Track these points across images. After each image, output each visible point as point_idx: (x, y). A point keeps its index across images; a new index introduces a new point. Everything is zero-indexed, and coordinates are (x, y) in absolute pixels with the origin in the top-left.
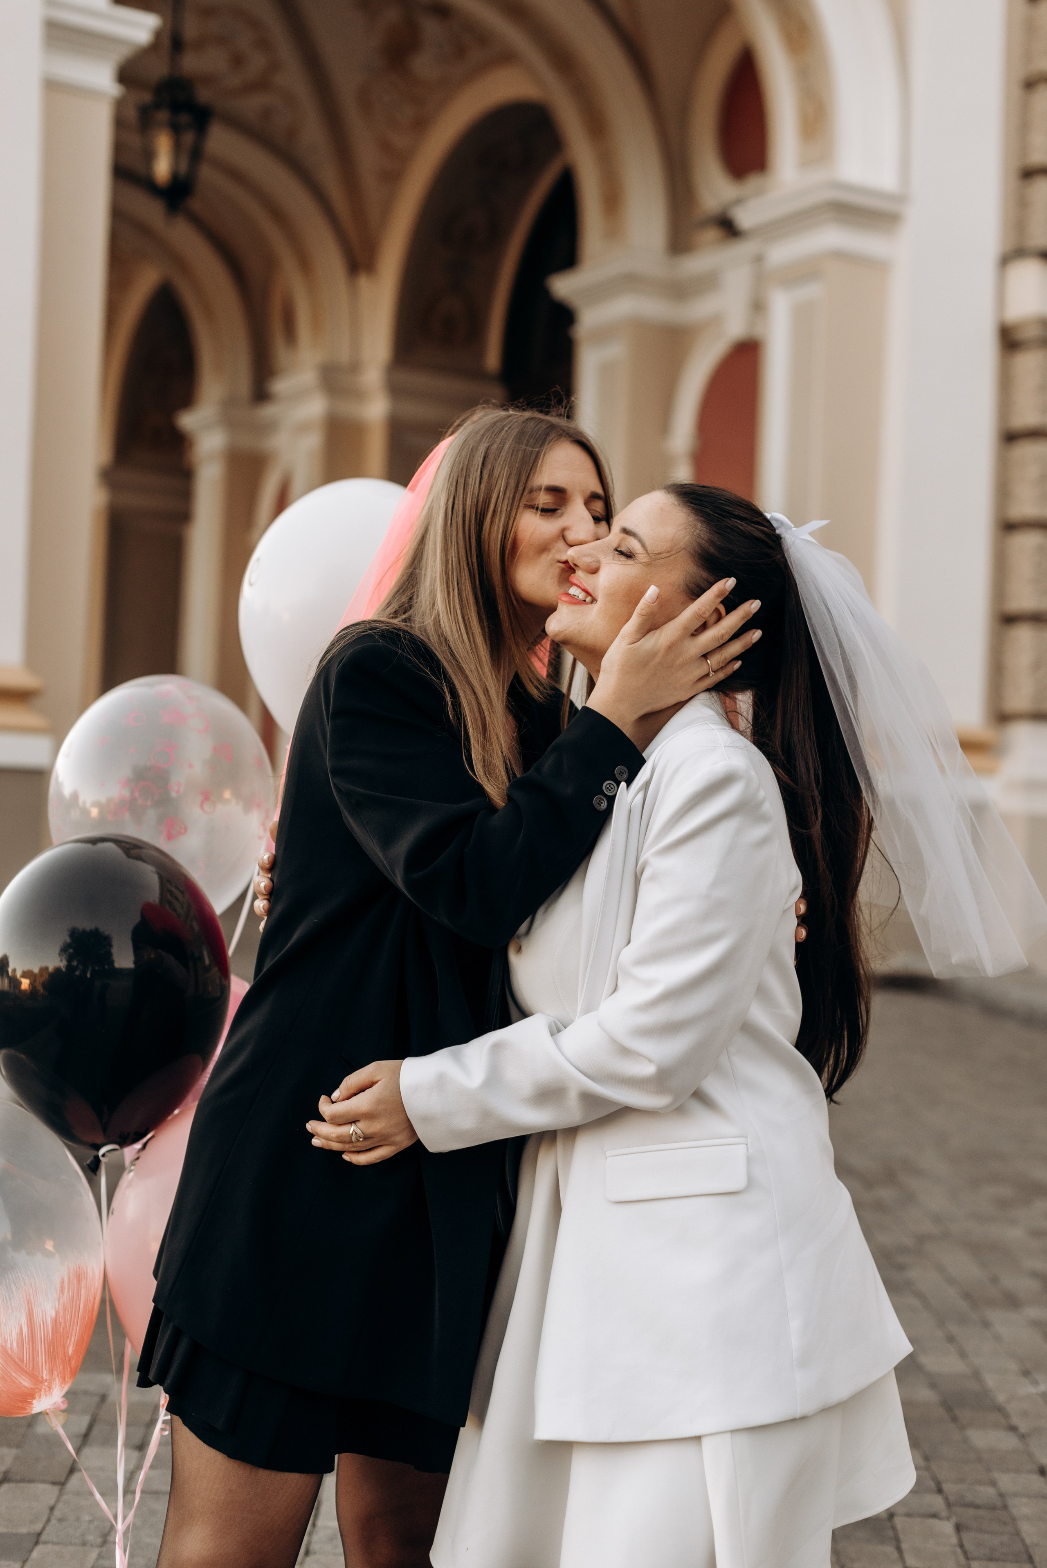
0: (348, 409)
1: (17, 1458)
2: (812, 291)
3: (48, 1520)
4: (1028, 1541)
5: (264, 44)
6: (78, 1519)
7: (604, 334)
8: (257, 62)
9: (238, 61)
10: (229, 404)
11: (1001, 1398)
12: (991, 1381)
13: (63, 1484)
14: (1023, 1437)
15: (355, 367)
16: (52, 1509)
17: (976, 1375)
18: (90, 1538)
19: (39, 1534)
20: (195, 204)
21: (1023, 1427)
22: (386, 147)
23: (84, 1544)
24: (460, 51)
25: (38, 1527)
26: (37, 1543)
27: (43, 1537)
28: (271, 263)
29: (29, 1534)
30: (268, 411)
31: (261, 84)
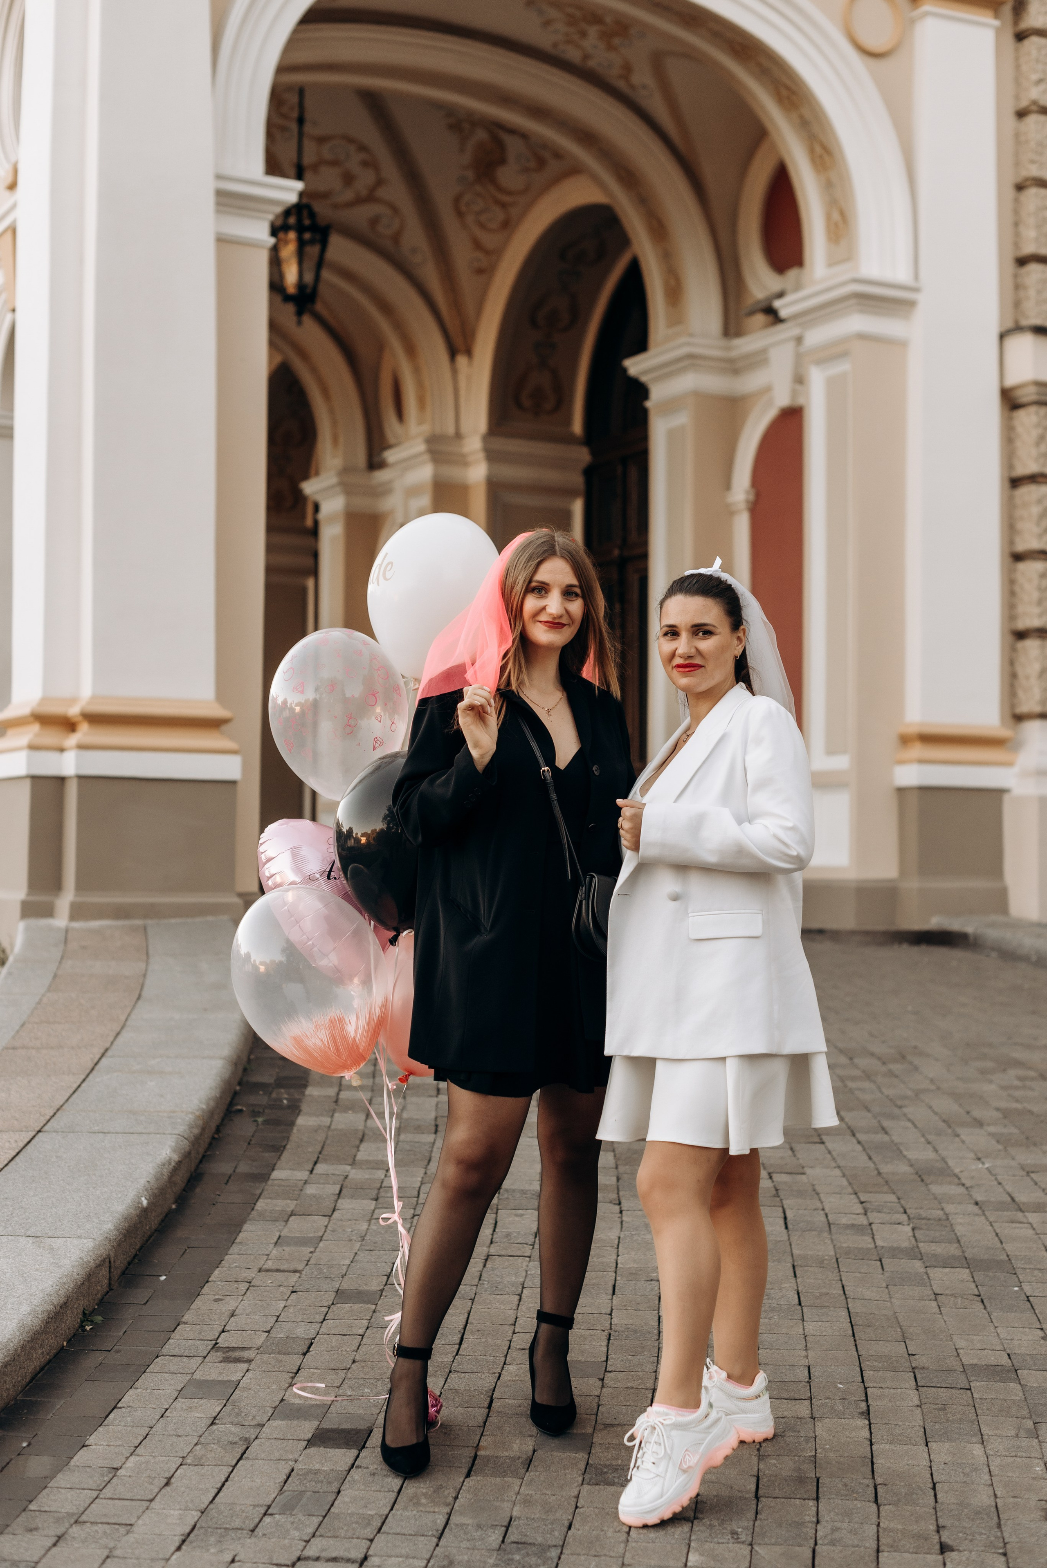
0: (453, 473)
1: (296, 1205)
2: (843, 367)
3: (325, 1231)
4: (958, 1234)
5: (370, 164)
6: (344, 1230)
7: (672, 406)
8: (365, 179)
9: (348, 179)
10: (346, 471)
11: (957, 1171)
12: (951, 1163)
13: (330, 1216)
14: (967, 1188)
15: (458, 436)
16: (326, 1226)
17: (944, 1160)
18: (354, 1238)
19: (322, 1237)
20: (319, 307)
21: (968, 1184)
22: (478, 245)
23: (351, 1240)
24: (541, 163)
25: (320, 1234)
26: (321, 1240)
27: (324, 1238)
28: (381, 346)
29: (315, 1237)
30: (381, 476)
31: (370, 198)
